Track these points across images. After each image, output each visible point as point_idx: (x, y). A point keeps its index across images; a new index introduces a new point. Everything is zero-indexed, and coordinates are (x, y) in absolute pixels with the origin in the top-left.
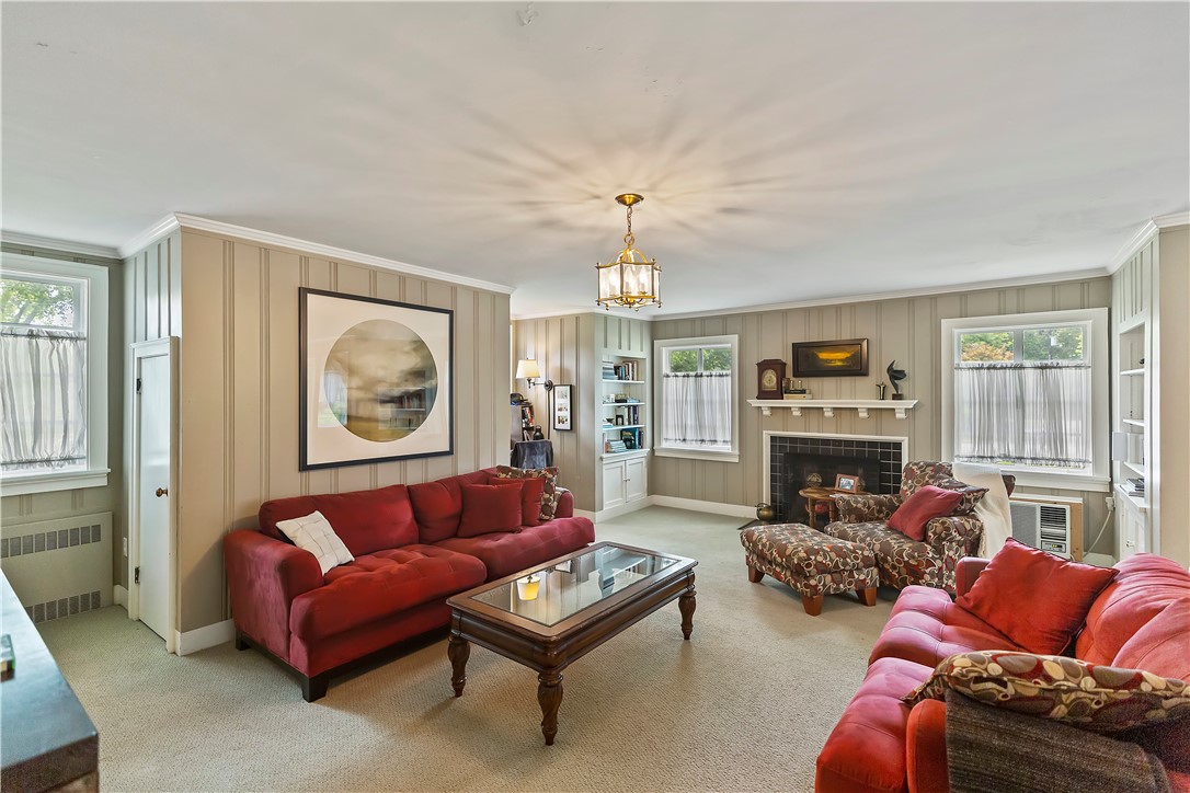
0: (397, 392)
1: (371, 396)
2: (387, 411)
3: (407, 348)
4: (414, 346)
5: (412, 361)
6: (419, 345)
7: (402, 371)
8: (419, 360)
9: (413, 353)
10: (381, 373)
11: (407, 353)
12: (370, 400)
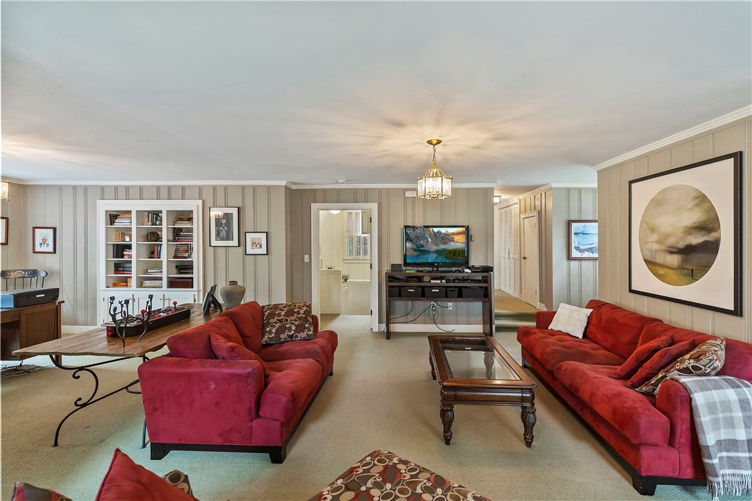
0: (681, 245)
1: (663, 248)
2: (674, 260)
3: (690, 205)
4: (696, 201)
5: (694, 216)
6: (702, 199)
7: (686, 227)
8: (700, 214)
9: (696, 208)
10: (669, 230)
11: (690, 209)
12: (664, 251)
